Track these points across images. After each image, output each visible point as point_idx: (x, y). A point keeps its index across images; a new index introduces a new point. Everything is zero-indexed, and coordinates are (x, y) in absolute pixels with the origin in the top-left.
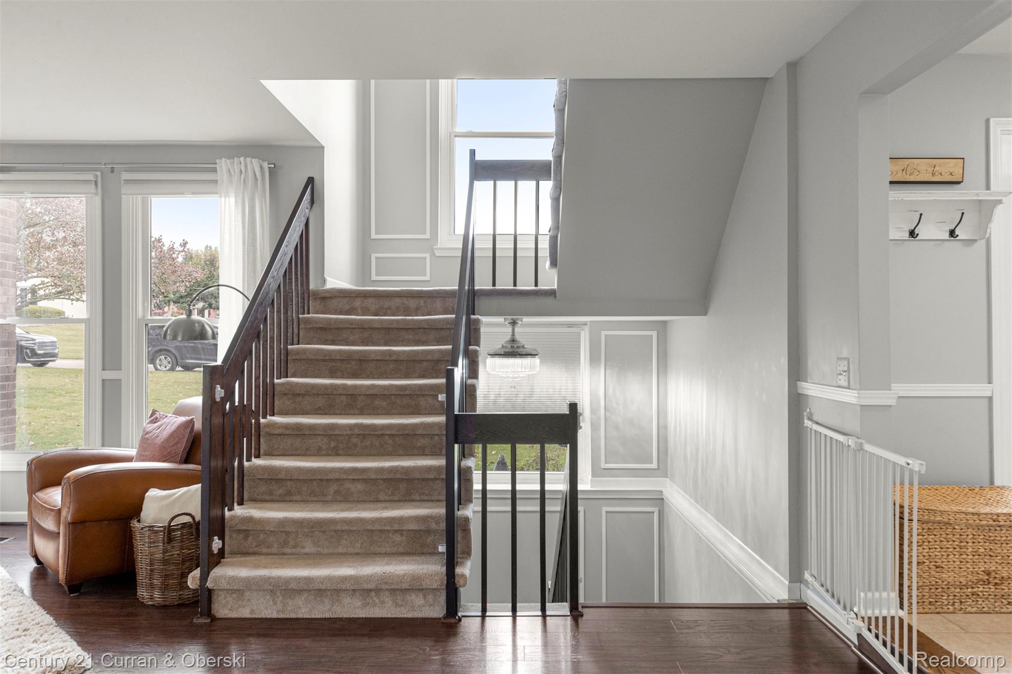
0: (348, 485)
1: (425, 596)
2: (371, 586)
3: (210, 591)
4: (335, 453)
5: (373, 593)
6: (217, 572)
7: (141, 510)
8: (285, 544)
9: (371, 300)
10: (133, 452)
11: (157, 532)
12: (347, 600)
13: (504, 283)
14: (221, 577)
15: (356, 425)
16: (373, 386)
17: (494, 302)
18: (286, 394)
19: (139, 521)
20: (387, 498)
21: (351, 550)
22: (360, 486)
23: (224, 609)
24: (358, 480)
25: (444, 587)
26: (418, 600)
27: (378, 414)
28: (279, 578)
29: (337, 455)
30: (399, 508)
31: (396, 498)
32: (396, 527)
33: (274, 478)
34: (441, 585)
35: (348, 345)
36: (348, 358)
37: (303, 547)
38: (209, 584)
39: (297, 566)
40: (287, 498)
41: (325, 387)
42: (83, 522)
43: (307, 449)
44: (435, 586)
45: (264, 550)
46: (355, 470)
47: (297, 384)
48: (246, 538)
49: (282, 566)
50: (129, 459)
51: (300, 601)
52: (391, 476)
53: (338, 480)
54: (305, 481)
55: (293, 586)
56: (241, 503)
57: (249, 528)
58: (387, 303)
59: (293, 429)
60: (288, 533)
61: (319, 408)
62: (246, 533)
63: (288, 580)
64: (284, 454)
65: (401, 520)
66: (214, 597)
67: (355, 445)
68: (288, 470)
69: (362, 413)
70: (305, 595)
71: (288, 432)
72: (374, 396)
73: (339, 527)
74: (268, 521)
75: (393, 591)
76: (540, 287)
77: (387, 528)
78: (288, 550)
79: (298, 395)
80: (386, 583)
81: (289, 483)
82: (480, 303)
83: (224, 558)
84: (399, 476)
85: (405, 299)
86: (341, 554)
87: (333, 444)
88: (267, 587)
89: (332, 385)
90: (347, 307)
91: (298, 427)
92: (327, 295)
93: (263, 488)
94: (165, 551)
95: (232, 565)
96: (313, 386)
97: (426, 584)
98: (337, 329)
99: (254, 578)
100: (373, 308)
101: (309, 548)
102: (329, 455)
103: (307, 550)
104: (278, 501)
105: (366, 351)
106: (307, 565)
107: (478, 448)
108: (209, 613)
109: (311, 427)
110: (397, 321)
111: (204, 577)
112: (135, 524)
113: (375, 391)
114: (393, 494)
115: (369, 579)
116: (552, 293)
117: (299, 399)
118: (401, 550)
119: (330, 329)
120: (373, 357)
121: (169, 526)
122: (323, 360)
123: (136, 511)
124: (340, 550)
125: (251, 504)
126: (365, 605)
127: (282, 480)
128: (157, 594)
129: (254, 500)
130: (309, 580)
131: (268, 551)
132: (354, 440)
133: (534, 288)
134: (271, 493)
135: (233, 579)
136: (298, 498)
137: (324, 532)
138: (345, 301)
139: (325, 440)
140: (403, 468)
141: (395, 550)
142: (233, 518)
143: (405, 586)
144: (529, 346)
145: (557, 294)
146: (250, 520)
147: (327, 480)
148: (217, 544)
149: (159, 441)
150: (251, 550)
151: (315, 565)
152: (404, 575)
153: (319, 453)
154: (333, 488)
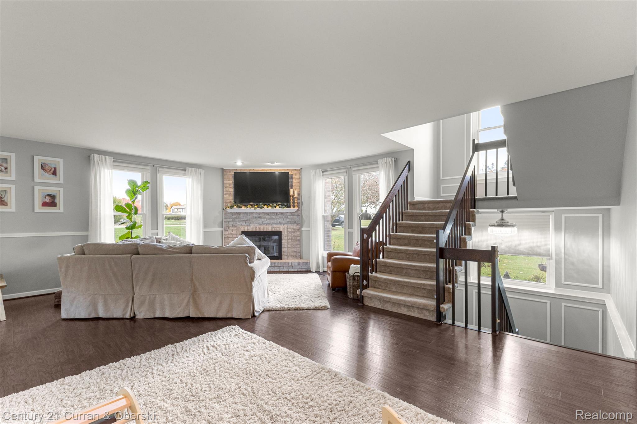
0: (410, 271)
1: (429, 313)
2: (410, 304)
3: (363, 296)
4: (408, 259)
5: (411, 308)
6: (364, 291)
7: (349, 270)
8: (387, 287)
9: (431, 204)
10: (351, 254)
11: (351, 277)
12: (403, 308)
13: (491, 194)
14: (365, 292)
15: (415, 250)
16: (424, 237)
17: (486, 203)
18: (394, 238)
19: (348, 273)
20: (423, 277)
21: (407, 292)
22: (413, 272)
23: (367, 302)
24: (413, 269)
25: (436, 310)
26: (427, 313)
27: (426, 247)
28: (381, 296)
29: (409, 260)
30: (425, 281)
31: (426, 278)
32: (422, 287)
33: (386, 265)
34: (434, 309)
35: (420, 221)
36: (417, 226)
37: (392, 289)
38: (362, 294)
39: (388, 294)
40: (391, 273)
41: (407, 236)
42: (335, 271)
43: (399, 257)
44: (432, 309)
45: (381, 288)
46: (411, 265)
47: (398, 235)
48: (375, 283)
49: (384, 293)
50: (351, 256)
51: (388, 305)
52: (424, 269)
53: (406, 268)
54: (396, 267)
55: (385, 299)
56: (376, 272)
57: (376, 280)
58: (437, 206)
59: (394, 250)
60: (387, 283)
61: (406, 244)
62: (375, 281)
63: (384, 297)
64: (392, 258)
65: (424, 285)
66: (364, 298)
67: (415, 257)
68: (390, 263)
69: (420, 246)
70: (390, 303)
71: (393, 251)
72: (424, 240)
73: (403, 284)
74: (382, 278)
75: (418, 308)
76: (510, 196)
77: (419, 287)
78: (387, 289)
79: (399, 239)
80: (415, 305)
81: (391, 268)
82: (478, 204)
83: (368, 287)
84: (427, 269)
85: (444, 204)
86: (404, 293)
87: (408, 256)
88: (378, 298)
89: (409, 236)
90: (422, 207)
91: (396, 249)
92: (415, 203)
93: (383, 268)
94: (353, 283)
95: (369, 290)
96: (403, 236)
97: (429, 308)
98: (417, 215)
99: (374, 295)
100: (432, 207)
101: (394, 289)
102: (406, 260)
103: (393, 290)
104: (387, 273)
105: (424, 224)
106: (392, 294)
107: (463, 262)
108: (363, 302)
109: (400, 250)
110: (438, 212)
111: (361, 292)
112: (347, 274)
113: (425, 239)
114: (426, 276)
115: (409, 302)
116: (515, 198)
117: (399, 240)
118: (425, 295)
119: (414, 216)
120: (426, 226)
121: (354, 276)
122: (409, 227)
123: (348, 271)
124: (404, 292)
125: (379, 273)
126: (408, 311)
127: (389, 266)
128: (352, 295)
129: (380, 272)
130: (390, 298)
131: (382, 288)
132: (415, 256)
133: (506, 196)
134: (385, 270)
135: (368, 294)
136: (394, 273)
137: (399, 285)
138: (421, 205)
139: (405, 255)
140: (428, 267)
141: (423, 295)
142: (371, 276)
143: (421, 307)
144: (511, 222)
145: (518, 198)
146: (376, 277)
147: (403, 268)
148: (365, 283)
149: (357, 251)
150: (377, 287)
151: (394, 295)
152: (421, 303)
153: (403, 259)
154: (405, 271)
